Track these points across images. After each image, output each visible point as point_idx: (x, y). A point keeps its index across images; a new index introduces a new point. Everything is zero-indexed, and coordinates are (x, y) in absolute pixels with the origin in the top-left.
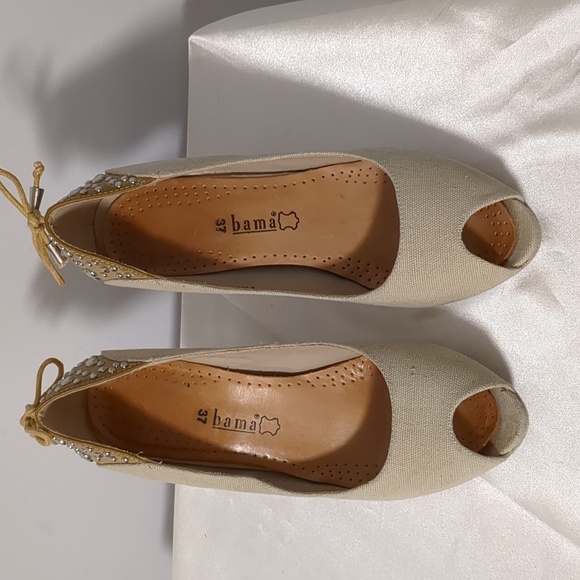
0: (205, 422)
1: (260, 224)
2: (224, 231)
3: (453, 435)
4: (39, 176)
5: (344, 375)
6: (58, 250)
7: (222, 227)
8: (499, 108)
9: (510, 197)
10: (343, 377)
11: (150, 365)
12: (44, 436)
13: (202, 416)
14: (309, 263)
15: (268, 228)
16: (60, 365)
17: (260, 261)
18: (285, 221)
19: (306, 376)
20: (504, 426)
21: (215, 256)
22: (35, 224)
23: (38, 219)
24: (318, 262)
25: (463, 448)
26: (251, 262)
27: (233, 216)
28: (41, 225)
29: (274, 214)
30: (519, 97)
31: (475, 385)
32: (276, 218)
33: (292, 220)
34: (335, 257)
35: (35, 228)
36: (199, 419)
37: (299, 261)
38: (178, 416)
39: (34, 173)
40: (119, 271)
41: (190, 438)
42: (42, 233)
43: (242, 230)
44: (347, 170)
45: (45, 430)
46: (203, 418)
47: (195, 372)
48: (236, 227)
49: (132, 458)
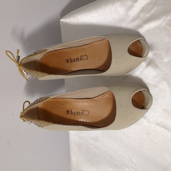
0: (69, 114)
1: (77, 59)
2: (68, 62)
3: (132, 105)
4: (18, 53)
5: (105, 97)
6: (25, 71)
7: (68, 61)
8: (137, 19)
9: (140, 39)
10: (105, 98)
11: (51, 98)
12: (25, 119)
13: (68, 112)
14: (92, 68)
15: (80, 60)
16: (29, 102)
17: (78, 69)
18: (84, 58)
19: (95, 98)
20: (146, 101)
21: (67, 69)
22: (18, 65)
23: (19, 63)
24: (94, 67)
25: (135, 108)
26: (76, 69)
27: (70, 58)
28: (19, 65)
29: (81, 56)
30: (141, 15)
31: (136, 90)
32: (82, 57)
33: (86, 57)
34: (99, 66)
35: (18, 66)
36: (67, 113)
37: (89, 68)
38: (61, 113)
39: (17, 52)
40: (40, 74)
41: (65, 119)
42: (20, 67)
43: (73, 61)
44: (100, 43)
45: (25, 117)
46: (68, 113)
47: (64, 100)
48: (71, 61)
49: (49, 123)
